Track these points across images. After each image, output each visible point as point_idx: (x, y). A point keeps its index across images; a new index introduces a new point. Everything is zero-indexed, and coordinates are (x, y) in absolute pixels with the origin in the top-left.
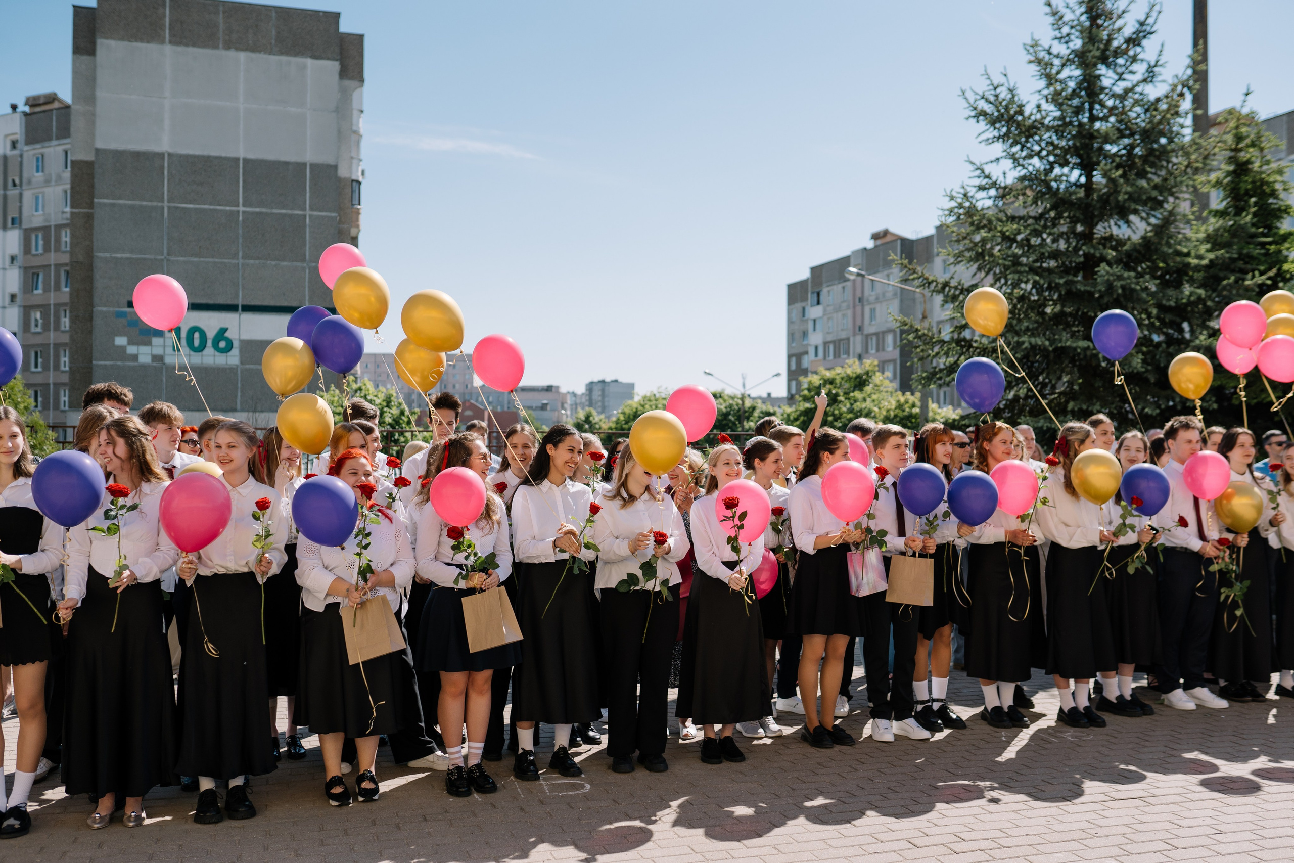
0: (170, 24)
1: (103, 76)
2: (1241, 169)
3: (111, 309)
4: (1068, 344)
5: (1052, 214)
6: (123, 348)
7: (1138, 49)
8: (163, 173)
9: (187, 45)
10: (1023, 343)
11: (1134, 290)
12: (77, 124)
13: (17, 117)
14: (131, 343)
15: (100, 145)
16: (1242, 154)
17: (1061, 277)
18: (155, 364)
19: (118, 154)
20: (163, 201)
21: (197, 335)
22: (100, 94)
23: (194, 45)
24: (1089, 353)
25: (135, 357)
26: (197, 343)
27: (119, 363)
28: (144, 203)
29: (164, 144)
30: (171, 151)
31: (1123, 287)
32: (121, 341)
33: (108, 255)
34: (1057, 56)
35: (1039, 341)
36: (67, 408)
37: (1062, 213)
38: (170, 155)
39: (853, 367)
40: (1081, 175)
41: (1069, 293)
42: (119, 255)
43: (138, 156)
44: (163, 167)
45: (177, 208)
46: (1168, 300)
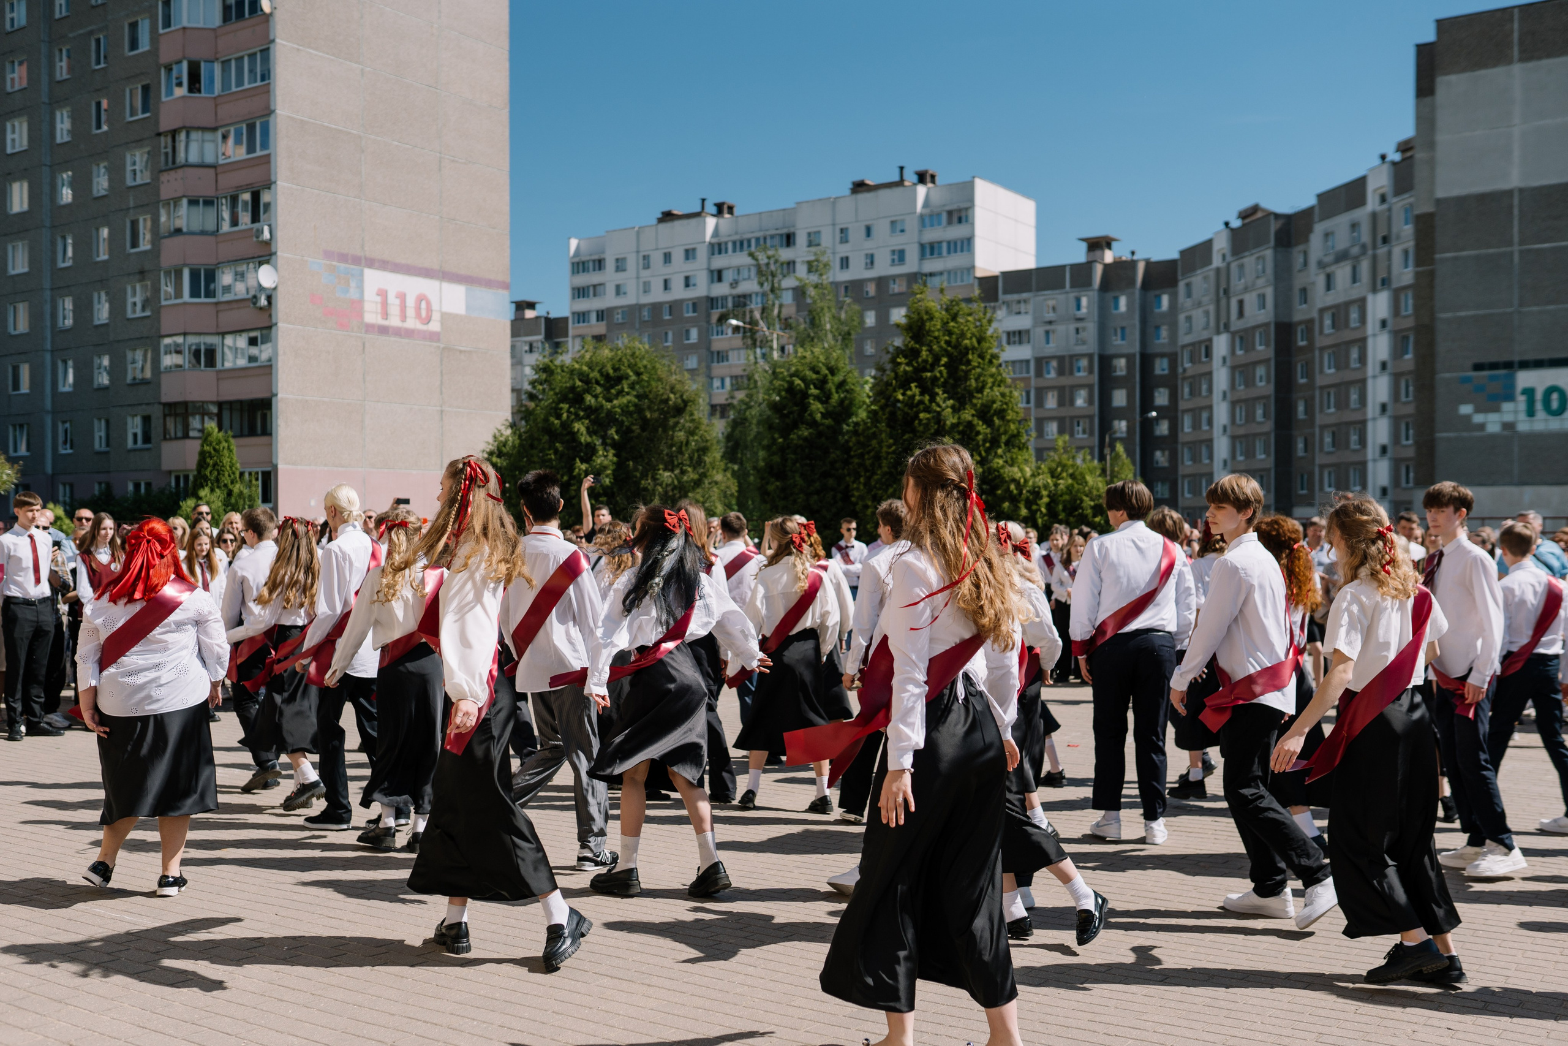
0: (1520, 39)
1: (1443, 118)
3: (1455, 375)
6: (1468, 417)
8: (1511, 213)
9: (1540, 58)
12: (1420, 173)
13: (1386, 169)
14: (1478, 410)
15: (1440, 194)
18: (1506, 433)
19: (1461, 201)
20: (1511, 244)
21: (1555, 396)
22: (1441, 138)
23: (1549, 55)
25: (1482, 427)
26: (1555, 405)
27: (1465, 434)
28: (1491, 251)
29: (1514, 179)
30: (1522, 185)
32: (1466, 409)
33: (1449, 315)
36: (1411, 485)
38: (1521, 190)
42: (1463, 314)
43: (1482, 198)
44: (1511, 207)
45: (1529, 251)
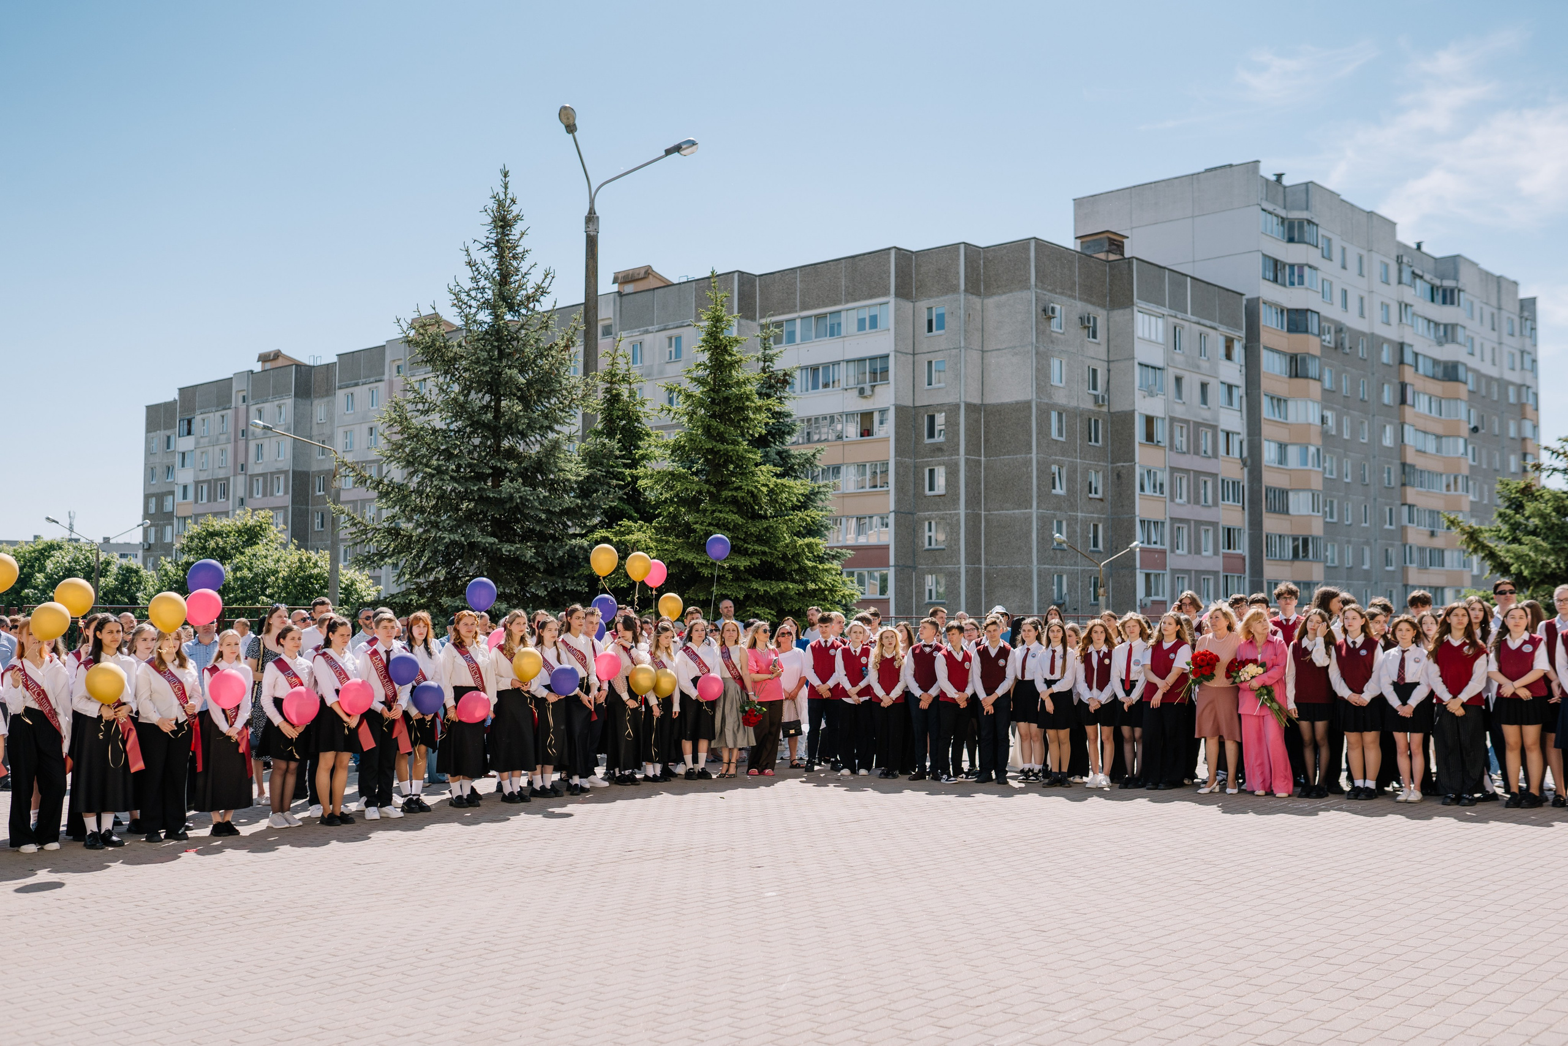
2: (613, 399)
4: (479, 539)
5: (468, 430)
7: (537, 304)
10: (444, 538)
11: (528, 500)
16: (616, 386)
17: (475, 485)
24: (494, 547)
31: (520, 497)
34: (474, 299)
35: (456, 537)
37: (477, 429)
39: (245, 518)
40: (491, 400)
41: (481, 497)
46: (554, 507)
